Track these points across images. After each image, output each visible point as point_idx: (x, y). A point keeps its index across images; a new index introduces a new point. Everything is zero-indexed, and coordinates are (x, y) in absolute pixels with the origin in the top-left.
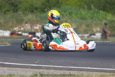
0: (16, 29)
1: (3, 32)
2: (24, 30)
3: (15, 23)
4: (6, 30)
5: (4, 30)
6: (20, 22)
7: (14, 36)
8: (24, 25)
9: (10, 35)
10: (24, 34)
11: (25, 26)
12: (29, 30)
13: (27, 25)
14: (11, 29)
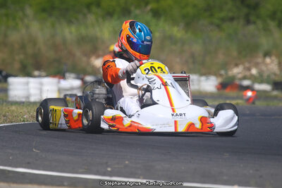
0: (237, 71)
1: (199, 81)
2: (261, 74)
3: (235, 53)
4: (206, 73)
5: (202, 75)
6: (248, 51)
7: (228, 92)
8: (260, 60)
9: (218, 89)
10: (258, 87)
11: (264, 62)
12: (275, 74)
13: (268, 60)
14: (223, 72)
